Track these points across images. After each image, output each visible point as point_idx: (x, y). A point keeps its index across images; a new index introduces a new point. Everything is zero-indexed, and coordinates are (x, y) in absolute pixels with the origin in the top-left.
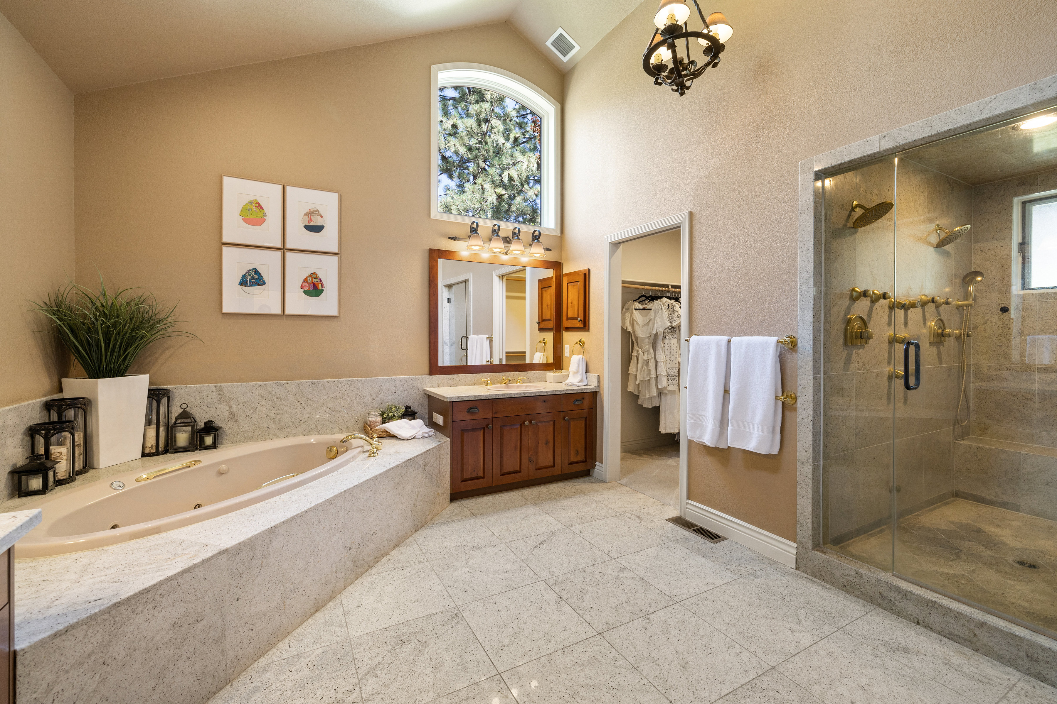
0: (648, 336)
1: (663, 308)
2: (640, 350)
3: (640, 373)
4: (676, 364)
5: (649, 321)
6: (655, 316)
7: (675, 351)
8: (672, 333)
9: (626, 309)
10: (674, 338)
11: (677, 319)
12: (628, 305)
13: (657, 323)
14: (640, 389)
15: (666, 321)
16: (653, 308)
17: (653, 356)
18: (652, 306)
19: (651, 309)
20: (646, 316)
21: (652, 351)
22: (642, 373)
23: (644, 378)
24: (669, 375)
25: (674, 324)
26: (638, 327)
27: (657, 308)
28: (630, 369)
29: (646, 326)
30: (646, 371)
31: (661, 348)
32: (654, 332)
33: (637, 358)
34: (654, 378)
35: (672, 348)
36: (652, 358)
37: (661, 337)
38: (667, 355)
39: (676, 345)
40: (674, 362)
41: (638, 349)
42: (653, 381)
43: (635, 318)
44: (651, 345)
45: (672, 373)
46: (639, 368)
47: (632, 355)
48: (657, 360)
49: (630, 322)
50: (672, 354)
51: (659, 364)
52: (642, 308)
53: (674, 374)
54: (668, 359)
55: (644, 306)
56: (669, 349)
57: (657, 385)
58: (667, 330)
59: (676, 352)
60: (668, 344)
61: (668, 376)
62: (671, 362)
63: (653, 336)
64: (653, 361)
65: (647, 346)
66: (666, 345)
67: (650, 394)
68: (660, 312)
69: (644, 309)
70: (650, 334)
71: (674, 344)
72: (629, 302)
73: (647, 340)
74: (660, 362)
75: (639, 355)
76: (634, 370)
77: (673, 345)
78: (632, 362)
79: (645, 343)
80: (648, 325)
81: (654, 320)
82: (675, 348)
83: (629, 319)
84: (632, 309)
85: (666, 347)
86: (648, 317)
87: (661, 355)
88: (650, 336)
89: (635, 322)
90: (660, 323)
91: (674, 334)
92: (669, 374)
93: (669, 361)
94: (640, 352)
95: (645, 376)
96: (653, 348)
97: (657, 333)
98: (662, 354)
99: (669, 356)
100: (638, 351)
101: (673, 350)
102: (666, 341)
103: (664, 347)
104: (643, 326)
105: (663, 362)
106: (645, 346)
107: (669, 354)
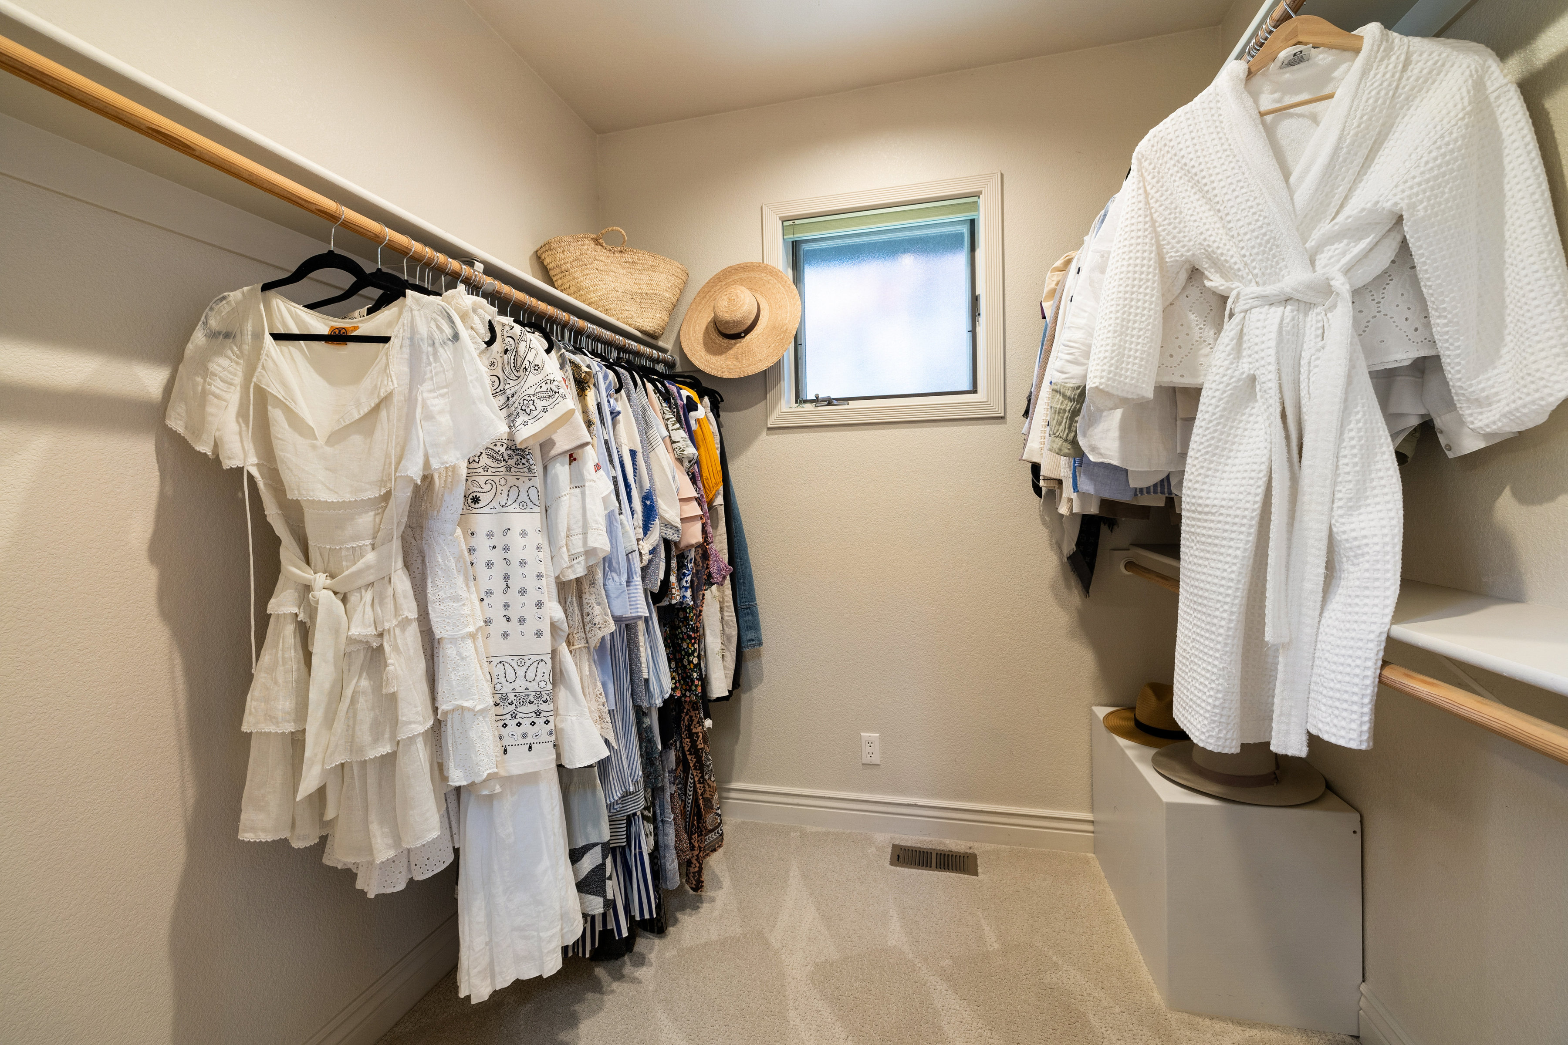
0: (373, 493)
1: (464, 333)
2: (320, 579)
3: (329, 721)
4: (539, 634)
5: (376, 409)
6: (415, 377)
7: (531, 571)
8: (512, 480)
9: (213, 335)
10: (524, 505)
11: (540, 404)
12: (224, 308)
13: (429, 417)
14: (330, 814)
15: (484, 409)
16: (397, 334)
17: (410, 610)
18: (390, 324)
19: (386, 340)
20: (357, 378)
21: (402, 583)
22: (339, 726)
23: (352, 744)
24: (504, 698)
25: (526, 432)
26: (302, 443)
27: (423, 330)
28: (252, 703)
29: (356, 439)
30: (363, 704)
31: (459, 559)
32: (414, 470)
33: (305, 632)
34: (420, 744)
35: (515, 555)
36: (404, 623)
37: (455, 502)
38: (489, 593)
39: (536, 538)
40: (531, 626)
41: (304, 574)
42: (421, 754)
43: (274, 389)
44: (396, 546)
45: (520, 685)
46: (317, 694)
47: (264, 620)
48: (439, 632)
49: (242, 414)
50: (516, 584)
51: (448, 653)
52: (324, 330)
53: (533, 687)
54: (497, 614)
55: (339, 323)
56: (499, 564)
57: (439, 769)
58: (485, 460)
59: (539, 576)
60: (490, 535)
61: (501, 700)
62: (513, 627)
63: (403, 496)
64: (411, 638)
65: (370, 557)
66: (482, 543)
67: (397, 839)
68: (446, 354)
69: (339, 338)
70: (382, 482)
71: (524, 534)
72: (235, 296)
73: (366, 520)
74: (453, 640)
75: (312, 612)
76: (285, 704)
77: (522, 542)
78: (266, 657)
79: (358, 537)
80: (369, 433)
81: (411, 400)
82: (530, 555)
83: (234, 397)
84: (258, 337)
85: (484, 553)
86: (367, 383)
87: (456, 598)
88: (387, 496)
89: (276, 415)
90: (445, 420)
91: (524, 486)
92: (507, 688)
93: (499, 625)
94: (324, 598)
95: (364, 734)
96: (407, 565)
97: (427, 479)
98: (462, 591)
99: (498, 599)
100: (307, 588)
101: (523, 563)
102: (483, 520)
103: (471, 550)
104: (337, 437)
105: (473, 636)
106: (357, 553)
107: (498, 585)
